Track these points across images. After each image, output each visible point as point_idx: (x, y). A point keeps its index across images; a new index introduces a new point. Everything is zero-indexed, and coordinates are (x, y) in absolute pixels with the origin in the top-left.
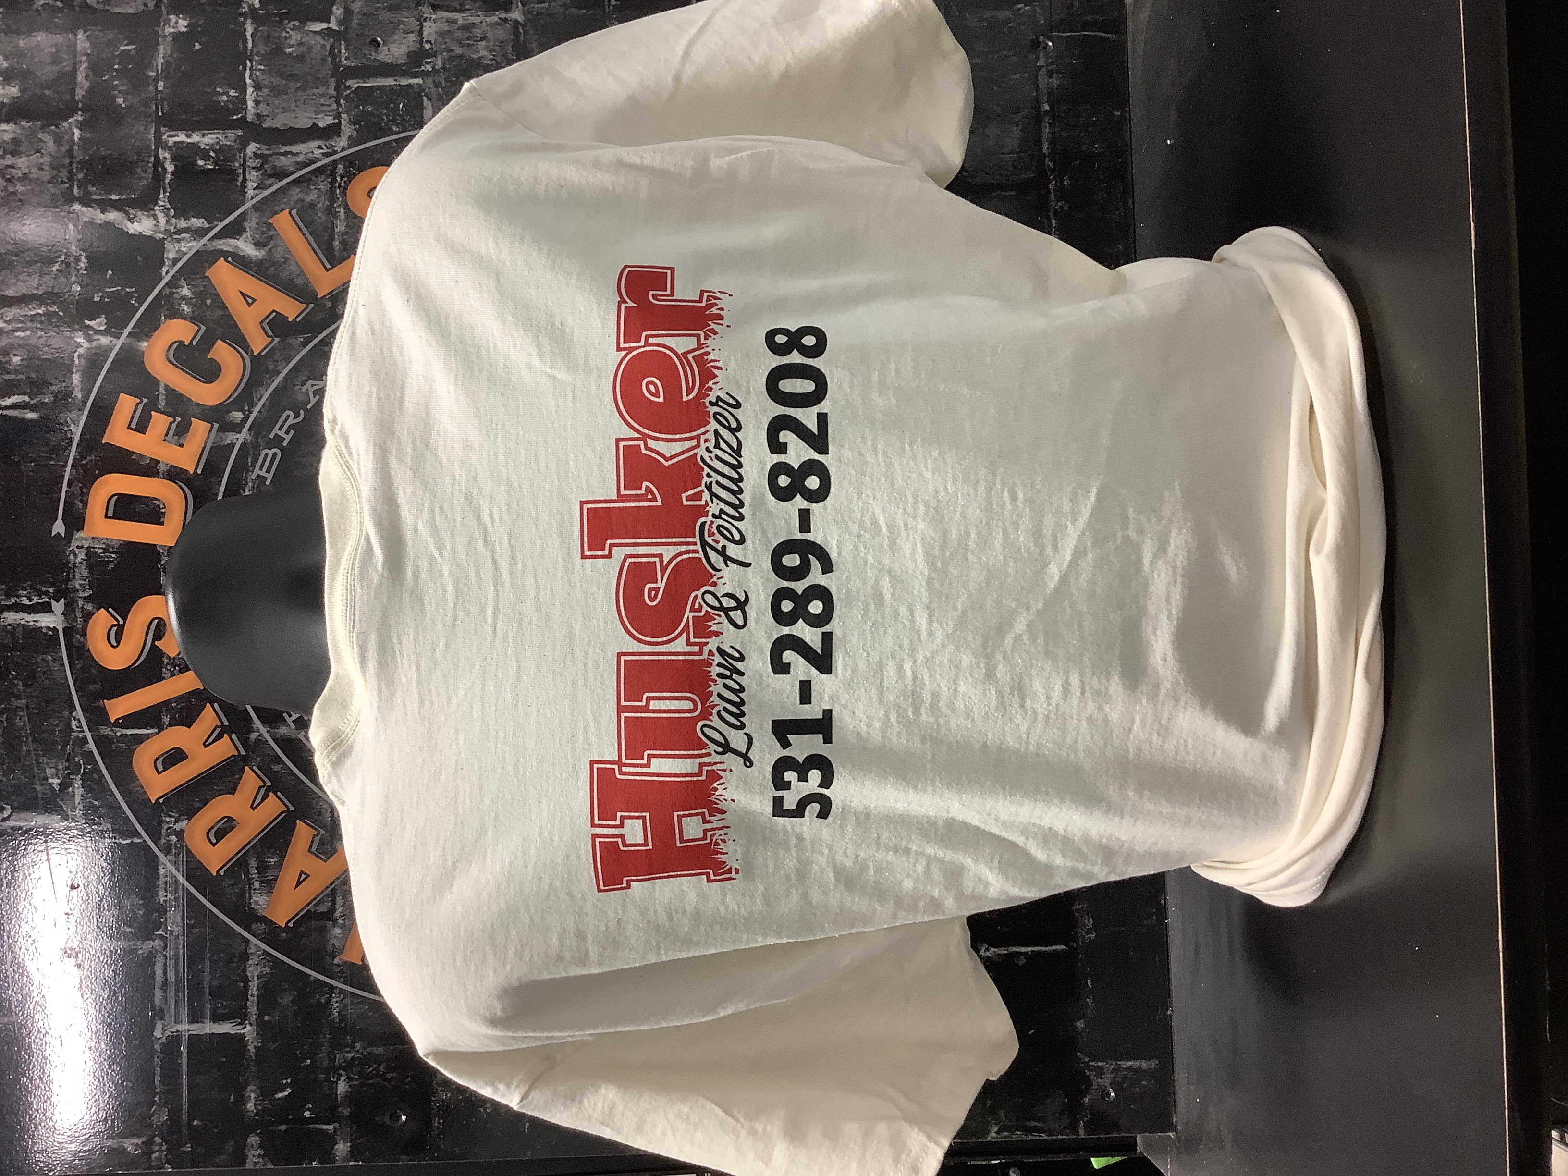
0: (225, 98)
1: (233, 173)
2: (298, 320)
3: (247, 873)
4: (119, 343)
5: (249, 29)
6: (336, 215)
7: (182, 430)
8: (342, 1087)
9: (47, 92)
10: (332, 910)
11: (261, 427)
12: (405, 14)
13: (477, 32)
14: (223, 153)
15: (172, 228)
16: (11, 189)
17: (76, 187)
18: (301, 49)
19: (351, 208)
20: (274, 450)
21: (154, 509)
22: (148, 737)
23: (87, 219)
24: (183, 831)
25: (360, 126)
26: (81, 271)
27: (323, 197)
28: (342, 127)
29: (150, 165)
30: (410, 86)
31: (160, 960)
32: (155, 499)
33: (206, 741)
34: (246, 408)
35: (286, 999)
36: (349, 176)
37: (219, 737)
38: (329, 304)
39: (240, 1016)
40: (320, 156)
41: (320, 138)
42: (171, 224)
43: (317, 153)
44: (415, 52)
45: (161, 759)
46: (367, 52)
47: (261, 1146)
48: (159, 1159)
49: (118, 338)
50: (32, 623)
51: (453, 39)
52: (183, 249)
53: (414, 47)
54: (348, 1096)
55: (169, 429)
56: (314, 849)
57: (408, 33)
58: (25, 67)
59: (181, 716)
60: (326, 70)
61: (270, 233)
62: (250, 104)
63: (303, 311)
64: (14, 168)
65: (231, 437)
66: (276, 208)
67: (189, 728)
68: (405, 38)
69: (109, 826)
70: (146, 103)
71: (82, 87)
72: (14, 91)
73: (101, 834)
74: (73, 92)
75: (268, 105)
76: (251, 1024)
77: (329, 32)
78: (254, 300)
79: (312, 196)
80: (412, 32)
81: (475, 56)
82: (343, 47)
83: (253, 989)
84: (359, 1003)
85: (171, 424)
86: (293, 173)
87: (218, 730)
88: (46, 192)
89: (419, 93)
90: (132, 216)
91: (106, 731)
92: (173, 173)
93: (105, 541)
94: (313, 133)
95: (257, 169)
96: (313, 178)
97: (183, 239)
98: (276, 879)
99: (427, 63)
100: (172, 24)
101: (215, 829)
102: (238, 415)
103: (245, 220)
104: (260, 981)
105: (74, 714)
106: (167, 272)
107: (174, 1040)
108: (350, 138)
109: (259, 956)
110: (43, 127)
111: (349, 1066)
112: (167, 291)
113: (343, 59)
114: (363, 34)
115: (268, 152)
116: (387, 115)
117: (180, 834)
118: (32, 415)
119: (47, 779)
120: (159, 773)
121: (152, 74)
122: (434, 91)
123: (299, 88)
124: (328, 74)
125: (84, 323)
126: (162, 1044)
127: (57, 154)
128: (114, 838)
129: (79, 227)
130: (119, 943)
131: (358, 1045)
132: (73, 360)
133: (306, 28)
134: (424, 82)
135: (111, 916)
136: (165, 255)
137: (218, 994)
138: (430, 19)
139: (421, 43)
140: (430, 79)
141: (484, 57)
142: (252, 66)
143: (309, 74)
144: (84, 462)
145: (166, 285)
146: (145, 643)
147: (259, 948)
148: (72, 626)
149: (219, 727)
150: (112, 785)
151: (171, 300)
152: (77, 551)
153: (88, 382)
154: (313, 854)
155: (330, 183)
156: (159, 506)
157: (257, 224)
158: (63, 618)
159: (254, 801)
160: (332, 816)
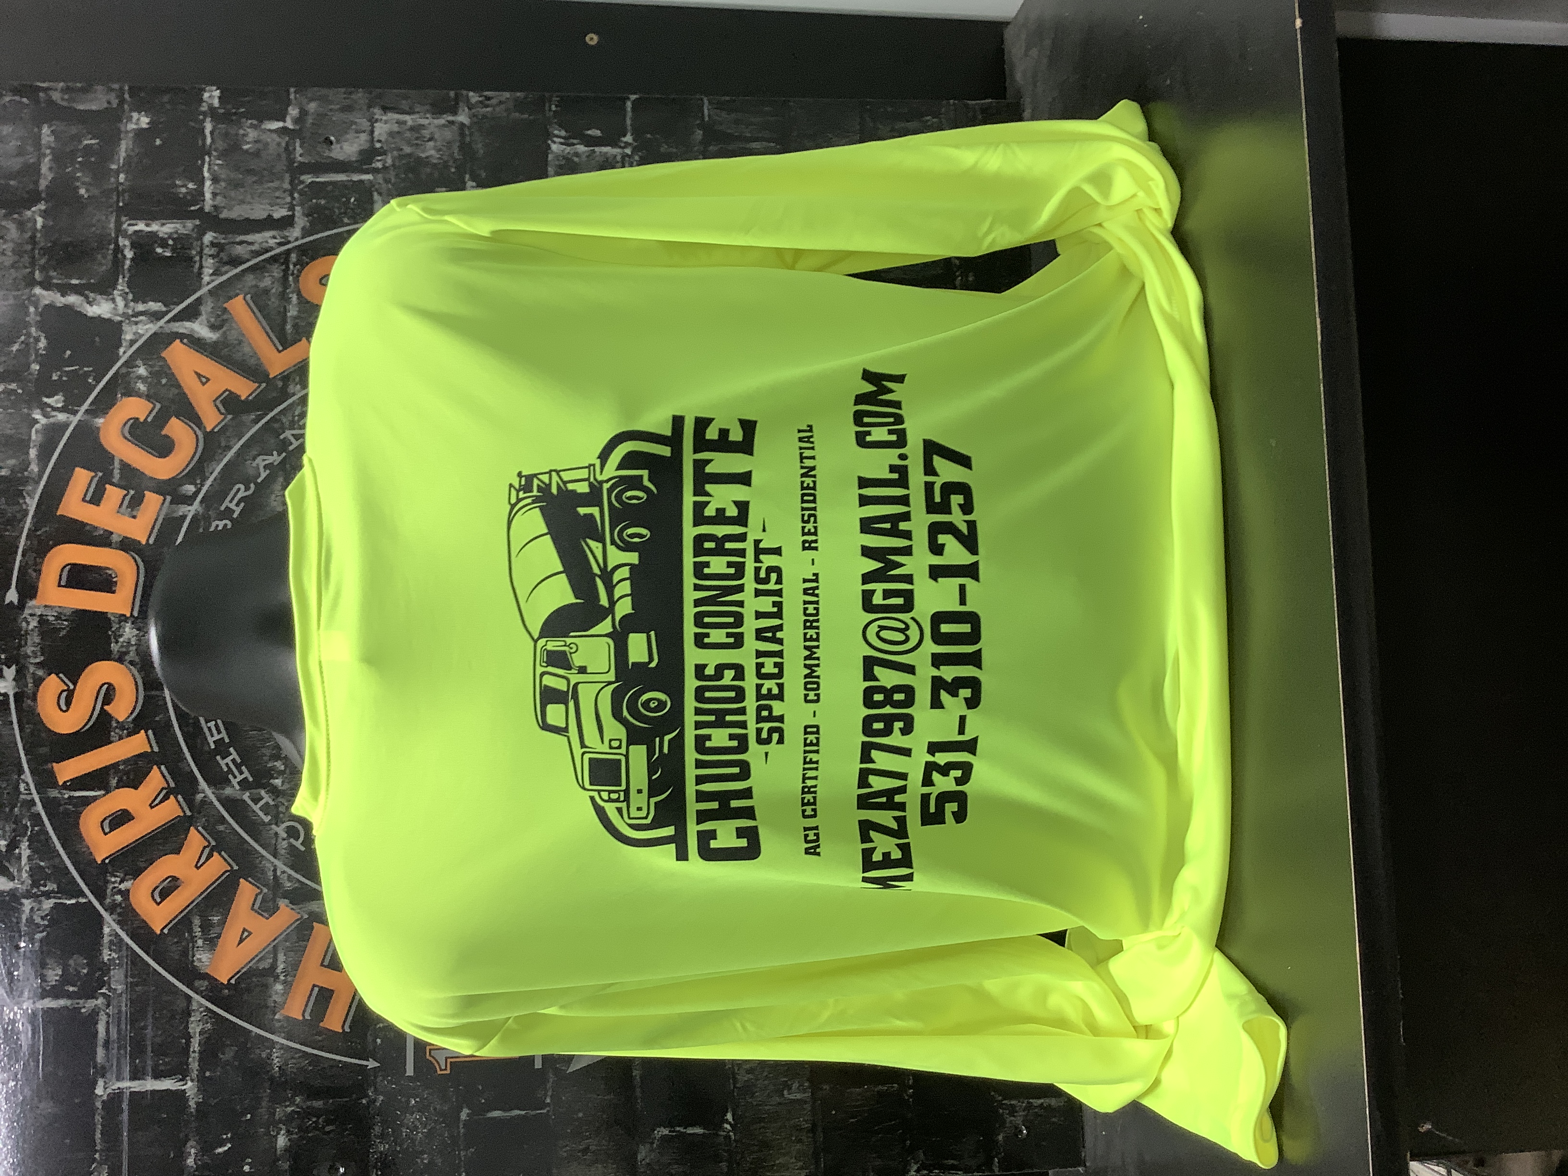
0: (184, 190)
1: (191, 259)
2: (250, 398)
3: (191, 931)
4: (75, 420)
5: (208, 127)
6: (288, 300)
7: (136, 502)
8: (282, 1141)
9: (12, 183)
10: (274, 966)
11: (213, 499)
12: (358, 115)
13: (426, 133)
14: (181, 244)
15: (130, 312)
17: (37, 272)
18: (257, 146)
19: (304, 295)
20: (226, 521)
21: (107, 578)
22: (95, 798)
23: (47, 302)
24: (128, 891)
25: (313, 218)
26: (40, 352)
27: (276, 282)
28: (296, 219)
29: (110, 252)
30: (361, 181)
31: (103, 1018)
32: (109, 569)
33: (155, 800)
34: (198, 482)
35: (228, 1055)
36: (302, 265)
37: (166, 798)
38: (280, 384)
39: (181, 1071)
40: (273, 245)
41: (273, 229)
42: (130, 308)
43: (272, 242)
44: (366, 151)
45: (107, 821)
46: (320, 150)
49: (75, 413)
51: (402, 139)
52: (140, 331)
53: (366, 146)
54: (287, 1150)
55: (123, 501)
57: (357, 132)
59: (128, 777)
60: (281, 166)
61: (225, 317)
62: (208, 196)
63: (255, 390)
65: (183, 509)
66: (232, 294)
67: (136, 788)
68: (357, 137)
69: (55, 886)
70: (106, 193)
71: (45, 178)
73: (48, 895)
74: (36, 183)
75: (225, 197)
76: (192, 1080)
77: (284, 130)
78: (208, 380)
79: (267, 282)
80: (364, 132)
81: (423, 155)
82: (298, 144)
83: (195, 1045)
84: (298, 1057)
85: (125, 496)
86: (248, 260)
87: (164, 792)
88: (7, 276)
89: (370, 189)
90: (91, 300)
91: (54, 793)
92: (132, 260)
93: (58, 609)
94: (269, 223)
95: (213, 257)
96: (268, 266)
97: (141, 321)
98: (219, 937)
99: (378, 161)
100: (134, 120)
101: (160, 888)
102: (190, 489)
103: (201, 304)
104: (202, 1037)
105: (22, 777)
106: (124, 352)
107: (116, 1098)
108: (303, 229)
109: (201, 1012)
110: (7, 215)
111: (289, 1119)
112: (124, 370)
113: (297, 155)
114: (317, 133)
115: (223, 241)
116: (339, 208)
117: (125, 894)
120: (106, 834)
121: (114, 167)
122: (384, 186)
123: (254, 182)
124: (283, 170)
125: (41, 400)
126: (103, 1102)
127: (19, 241)
128: (60, 898)
129: (40, 310)
130: (62, 1002)
131: (298, 1099)
132: (30, 436)
133: (263, 127)
134: (375, 178)
135: (57, 975)
136: (123, 337)
137: (160, 1051)
138: (381, 119)
139: (372, 141)
140: (380, 175)
141: (431, 156)
142: (210, 161)
143: (264, 169)
144: (39, 533)
145: (123, 365)
146: (94, 709)
147: (201, 1005)
148: (23, 692)
149: (166, 789)
150: (58, 846)
151: (127, 379)
152: (30, 619)
153: (45, 457)
154: (256, 912)
155: (284, 270)
156: (110, 575)
157: (212, 308)
158: (14, 683)
159: (198, 862)
160: (275, 876)
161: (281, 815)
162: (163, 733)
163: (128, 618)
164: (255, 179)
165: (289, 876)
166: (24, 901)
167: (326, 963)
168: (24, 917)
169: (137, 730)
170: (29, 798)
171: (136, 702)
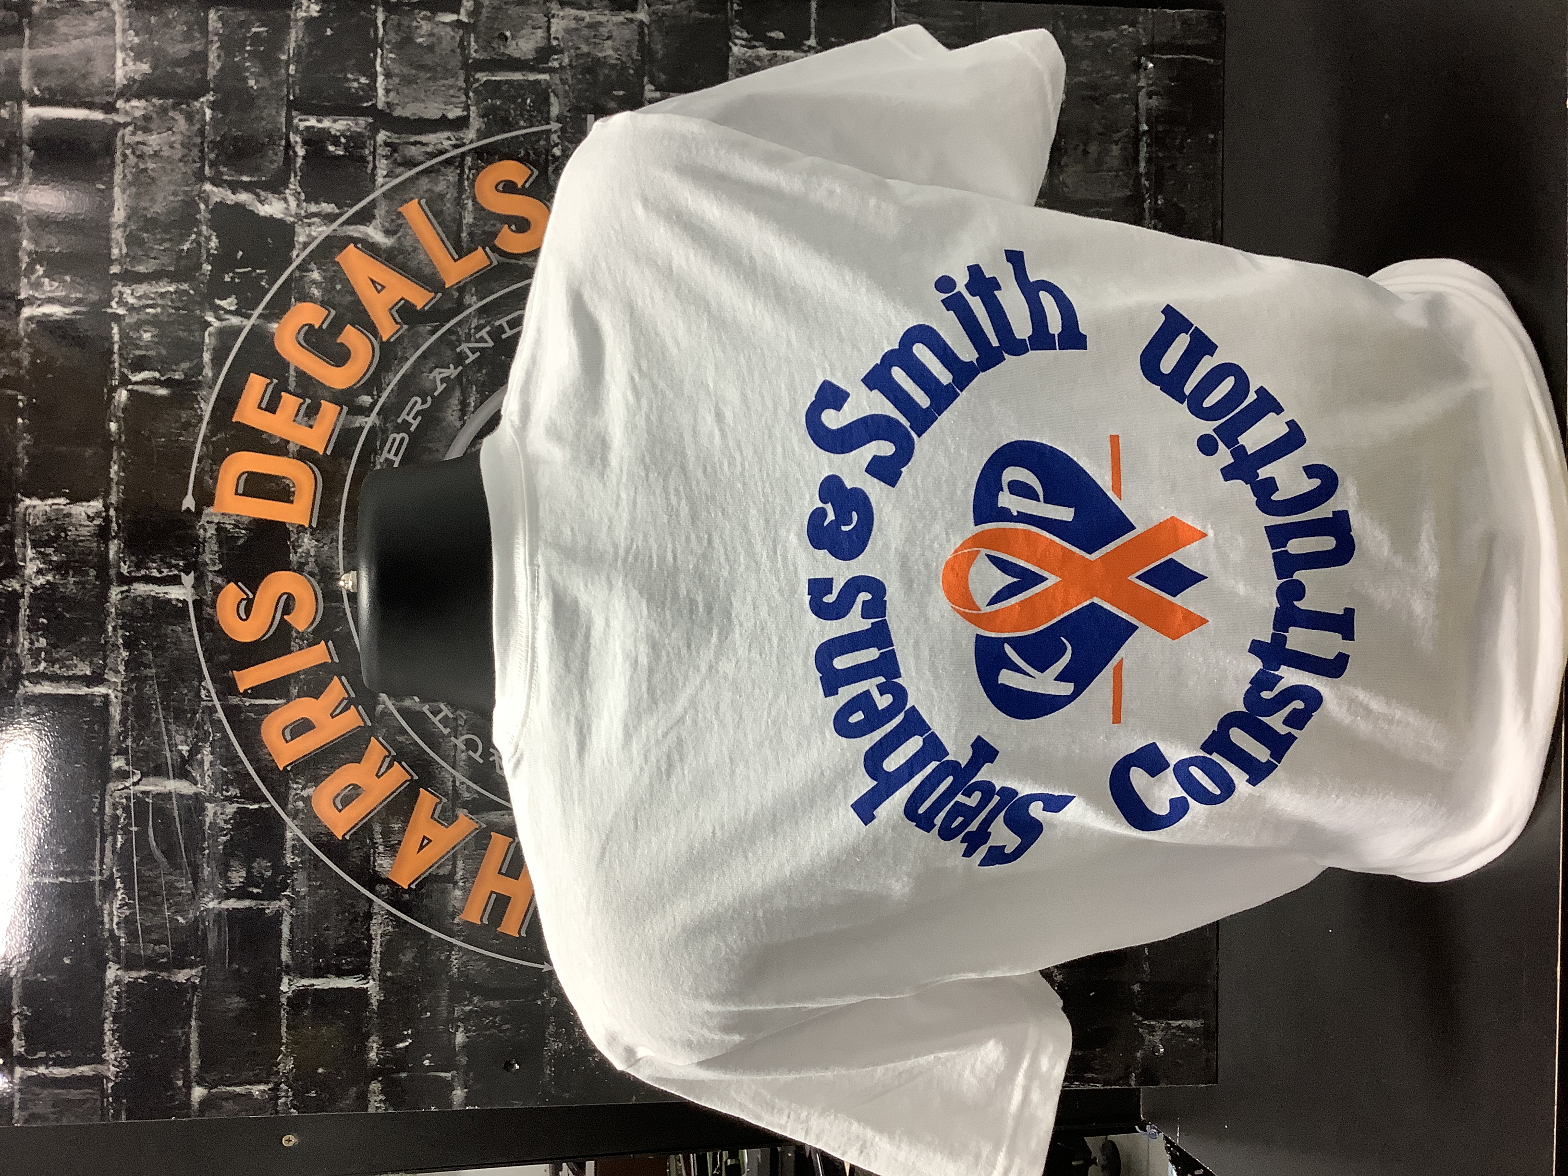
0: (355, 85)
1: (363, 159)
2: (426, 308)
3: (372, 838)
4: (248, 324)
5: (380, 17)
6: (463, 207)
7: (312, 411)
8: (460, 1038)
9: (179, 70)
10: (453, 873)
11: (389, 412)
12: (534, 9)
13: (604, 31)
14: (355, 142)
15: (303, 213)
16: (142, 166)
18: (431, 39)
19: (480, 201)
20: (403, 435)
21: (284, 488)
22: (276, 707)
23: (218, 200)
24: (310, 797)
25: (489, 119)
26: (212, 251)
27: (451, 187)
28: (471, 120)
29: (282, 148)
30: (538, 82)
31: (287, 919)
32: (286, 478)
33: (334, 711)
34: (375, 393)
35: (407, 957)
36: (479, 170)
37: (347, 708)
38: (456, 294)
39: (363, 970)
40: (450, 148)
41: (448, 130)
42: (302, 208)
43: (447, 144)
44: (542, 48)
45: (289, 729)
46: (495, 45)
47: (382, 1092)
48: (285, 1103)
50: (162, 595)
51: (580, 37)
52: (313, 233)
53: (542, 43)
54: (466, 1046)
55: (298, 411)
56: (436, 816)
57: (534, 28)
58: (156, 43)
59: (308, 687)
60: (455, 62)
61: (399, 222)
62: (381, 92)
63: (431, 300)
64: (144, 144)
65: (359, 421)
66: (406, 197)
67: (316, 697)
68: (533, 33)
69: (238, 791)
70: (277, 85)
71: (214, 67)
72: (145, 68)
73: (230, 799)
74: (204, 72)
75: (398, 93)
76: (374, 980)
77: (459, 23)
78: (383, 287)
79: (441, 187)
80: (540, 28)
81: (600, 55)
82: (472, 39)
83: (377, 946)
84: (477, 960)
85: (301, 404)
86: (422, 163)
87: (345, 702)
88: (177, 170)
89: (546, 90)
90: (263, 198)
91: (234, 700)
92: (304, 158)
93: (235, 517)
94: (442, 124)
95: (386, 157)
96: (443, 169)
97: (314, 223)
98: (400, 842)
99: (554, 60)
100: (304, 8)
101: (339, 798)
102: (366, 400)
103: (375, 207)
104: (384, 939)
105: (203, 684)
106: (298, 256)
107: (301, 996)
108: (478, 130)
109: (382, 916)
110: (175, 106)
111: (466, 1018)
112: (297, 274)
113: (472, 51)
114: (492, 28)
115: (397, 141)
116: (515, 110)
117: (307, 800)
118: (162, 392)
119: (176, 745)
120: (287, 742)
121: (284, 57)
122: (560, 86)
123: (429, 79)
124: (457, 66)
125: (214, 303)
126: (288, 998)
127: (189, 134)
128: (243, 803)
129: (210, 207)
130: (246, 903)
131: (476, 999)
132: (204, 339)
133: (437, 19)
134: (551, 78)
135: (240, 877)
136: (296, 239)
137: (341, 952)
138: (558, 15)
139: (549, 39)
140: (557, 76)
141: (609, 56)
142: (383, 54)
143: (438, 65)
144: (214, 439)
145: (297, 267)
146: (274, 617)
147: (382, 908)
148: (202, 598)
149: (346, 699)
150: (241, 753)
151: (301, 283)
152: (207, 526)
153: (218, 361)
154: (435, 820)
155: (459, 174)
156: (288, 485)
157: (387, 212)
158: (193, 590)
159: (379, 770)
160: (454, 786)
161: (460, 728)
162: (343, 644)
163: (306, 529)
164: (429, 75)
165: (468, 787)
166: (207, 805)
167: (503, 871)
168: (208, 820)
169: (318, 640)
170: (210, 704)
171: (316, 612)
